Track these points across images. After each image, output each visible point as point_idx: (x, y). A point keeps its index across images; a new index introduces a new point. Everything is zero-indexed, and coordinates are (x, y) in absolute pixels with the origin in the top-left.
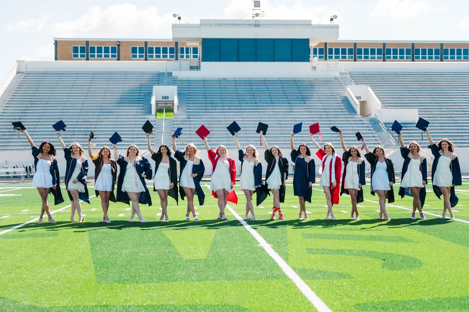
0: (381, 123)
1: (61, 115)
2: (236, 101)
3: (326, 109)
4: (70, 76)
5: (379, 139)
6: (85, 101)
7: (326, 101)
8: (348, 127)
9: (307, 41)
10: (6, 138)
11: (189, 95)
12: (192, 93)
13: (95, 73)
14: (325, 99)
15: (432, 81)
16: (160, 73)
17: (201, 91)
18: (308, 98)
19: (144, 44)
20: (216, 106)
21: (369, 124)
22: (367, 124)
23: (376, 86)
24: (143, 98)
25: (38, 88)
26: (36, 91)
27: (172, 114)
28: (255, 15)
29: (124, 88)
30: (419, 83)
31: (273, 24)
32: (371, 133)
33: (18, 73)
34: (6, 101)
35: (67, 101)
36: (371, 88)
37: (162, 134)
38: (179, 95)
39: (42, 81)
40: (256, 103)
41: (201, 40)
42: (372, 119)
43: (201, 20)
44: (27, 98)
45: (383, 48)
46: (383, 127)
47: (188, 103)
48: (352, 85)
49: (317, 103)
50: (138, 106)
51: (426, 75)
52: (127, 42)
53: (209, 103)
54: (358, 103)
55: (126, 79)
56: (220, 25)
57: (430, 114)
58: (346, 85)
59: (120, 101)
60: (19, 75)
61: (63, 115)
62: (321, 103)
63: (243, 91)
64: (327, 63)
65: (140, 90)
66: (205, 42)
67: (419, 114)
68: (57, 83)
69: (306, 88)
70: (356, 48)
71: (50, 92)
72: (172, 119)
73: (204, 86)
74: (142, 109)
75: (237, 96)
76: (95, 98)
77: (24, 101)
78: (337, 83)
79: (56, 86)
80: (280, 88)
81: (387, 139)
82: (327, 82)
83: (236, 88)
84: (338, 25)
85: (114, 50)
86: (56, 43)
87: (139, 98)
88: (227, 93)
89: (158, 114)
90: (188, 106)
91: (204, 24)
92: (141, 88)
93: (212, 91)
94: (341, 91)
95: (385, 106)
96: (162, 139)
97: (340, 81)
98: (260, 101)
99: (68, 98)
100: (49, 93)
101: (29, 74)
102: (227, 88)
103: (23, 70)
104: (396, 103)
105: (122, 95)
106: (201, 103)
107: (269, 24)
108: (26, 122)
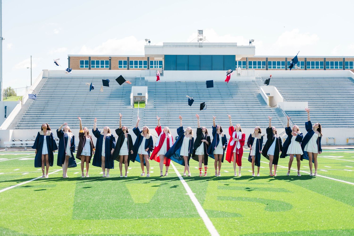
0: (283, 111)
1: (71, 106)
3: (247, 102)
4: (78, 80)
5: (282, 121)
6: (87, 96)
8: (261, 114)
9: (234, 57)
10: (35, 121)
11: (155, 93)
12: (157, 91)
14: (246, 95)
15: (318, 83)
16: (137, 78)
17: (163, 89)
18: (234, 94)
19: (127, 59)
20: (173, 100)
21: (275, 112)
22: (274, 112)
23: (280, 86)
24: (125, 95)
25: (56, 88)
26: (55, 90)
27: (144, 105)
28: (199, 40)
29: (113, 88)
30: (309, 85)
31: (212, 46)
32: (276, 118)
33: (43, 78)
35: (75, 96)
36: (277, 88)
38: (149, 92)
39: (59, 83)
40: (199, 98)
41: (164, 56)
42: (277, 108)
43: (164, 43)
44: (49, 95)
45: (286, 61)
46: (285, 113)
47: (154, 98)
48: (264, 85)
49: (240, 98)
50: (122, 100)
51: (313, 79)
52: (116, 57)
53: (169, 98)
54: (268, 98)
55: (114, 82)
56: (176, 46)
57: (316, 105)
58: (260, 86)
59: (110, 96)
60: (44, 79)
61: (72, 106)
62: (243, 98)
63: (191, 89)
64: (248, 71)
65: (123, 89)
66: (167, 57)
67: (308, 105)
69: (233, 88)
70: (267, 61)
71: (64, 90)
72: (143, 108)
73: (166, 86)
74: (124, 102)
75: (188, 93)
76: (93, 95)
77: (47, 96)
78: (254, 85)
79: (68, 86)
80: (216, 88)
82: (247, 84)
83: (187, 88)
84: (255, 46)
85: (107, 63)
86: (69, 58)
87: (122, 95)
88: (180, 91)
89: (135, 105)
90: (154, 100)
91: (166, 45)
93: (170, 89)
94: (257, 89)
95: (286, 100)
97: (256, 83)
98: (202, 96)
99: (76, 95)
100: (63, 91)
101: (51, 79)
102: (181, 88)
103: (47, 76)
104: (294, 98)
105: (111, 93)
106: (163, 98)
107: (209, 46)
108: (47, 110)
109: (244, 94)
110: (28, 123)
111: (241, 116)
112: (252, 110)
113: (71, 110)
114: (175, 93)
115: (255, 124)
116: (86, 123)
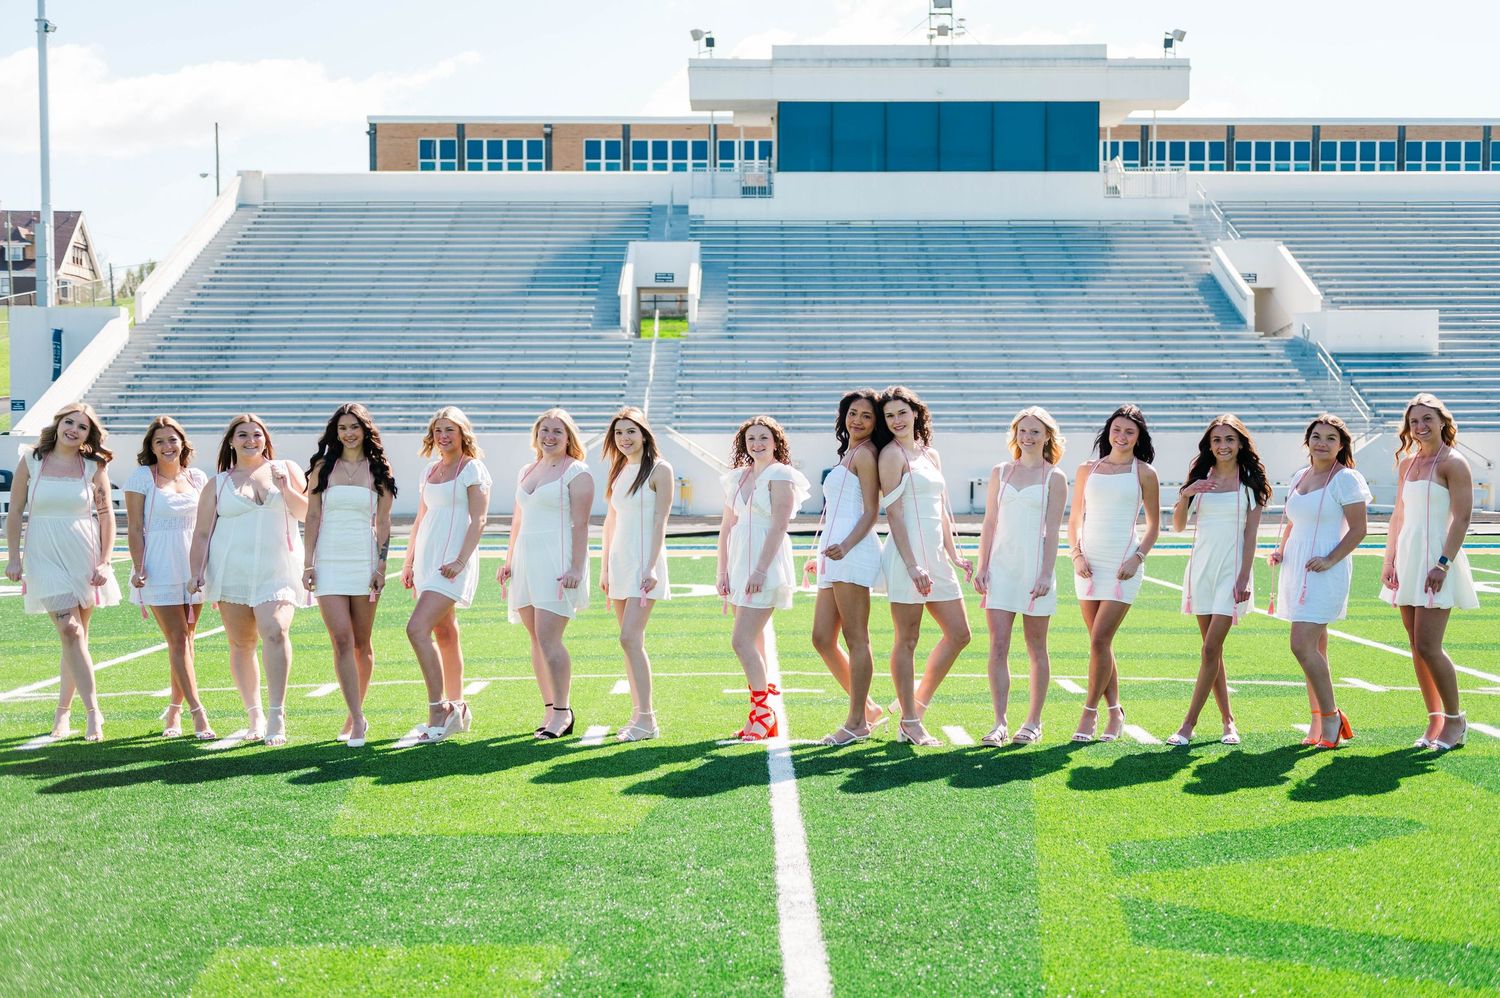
0: (1324, 355)
1: (352, 328)
2: (875, 286)
3: (1152, 310)
4: (390, 217)
5: (1318, 401)
6: (427, 287)
7: (1150, 286)
8: (1218, 366)
9: (1092, 109)
10: (183, 396)
11: (735, 271)
12: (744, 264)
13: (462, 208)
14: (1147, 282)
15: (1475, 229)
16: (654, 206)
17: (772, 257)
18: (1094, 279)
19: (621, 134)
21: (1286, 356)
22: (1278, 356)
23: (1303, 243)
24: (598, 279)
25: (293, 250)
26: (288, 257)
28: (936, 32)
29: (544, 250)
31: (991, 59)
32: (1291, 384)
33: (240, 206)
34: (195, 287)
35: (373, 288)
36: (1290, 249)
37: (646, 385)
38: (706, 268)
39: (307, 230)
40: (935, 294)
41: (776, 107)
42: (1291, 340)
43: (774, 47)
44: (259, 281)
45: (1313, 141)
46: (1332, 365)
48: (1228, 238)
49: (1121, 294)
50: (581, 301)
51: (1453, 210)
52: (573, 126)
53: (794, 294)
54: (1248, 290)
55: (551, 223)
56: (831, 60)
57: (1474, 327)
58: (1209, 240)
59: (528, 287)
60: (243, 212)
61: (357, 329)
62: (1133, 294)
63: (899, 257)
64: (1153, 176)
65: (592, 256)
66: (789, 114)
67: (1441, 328)
68: (351, 236)
69: (1089, 249)
70: (1233, 139)
71: (327, 261)
72: (678, 342)
73: (783, 242)
74: (593, 311)
75: (881, 271)
77: (248, 288)
78: (1183, 235)
79: (347, 243)
80: (1011, 249)
81: (1341, 403)
82: (1150, 230)
83: (877, 249)
84: (1188, 60)
87: (586, 279)
88: (849, 264)
91: (785, 58)
92: (593, 249)
93: (804, 257)
94: (1196, 256)
95: (1333, 302)
97: (1191, 229)
98: (948, 286)
99: (379, 279)
101: (274, 210)
102: (851, 249)
103: (256, 199)
104: (1367, 294)
105: (536, 272)
106: (769, 294)
107: (979, 59)
108: (246, 348)
109: (1136, 278)
110: (152, 407)
111: (1128, 374)
112: (1177, 346)
113: (351, 347)
114: (824, 271)
115: (1193, 410)
116: (416, 406)
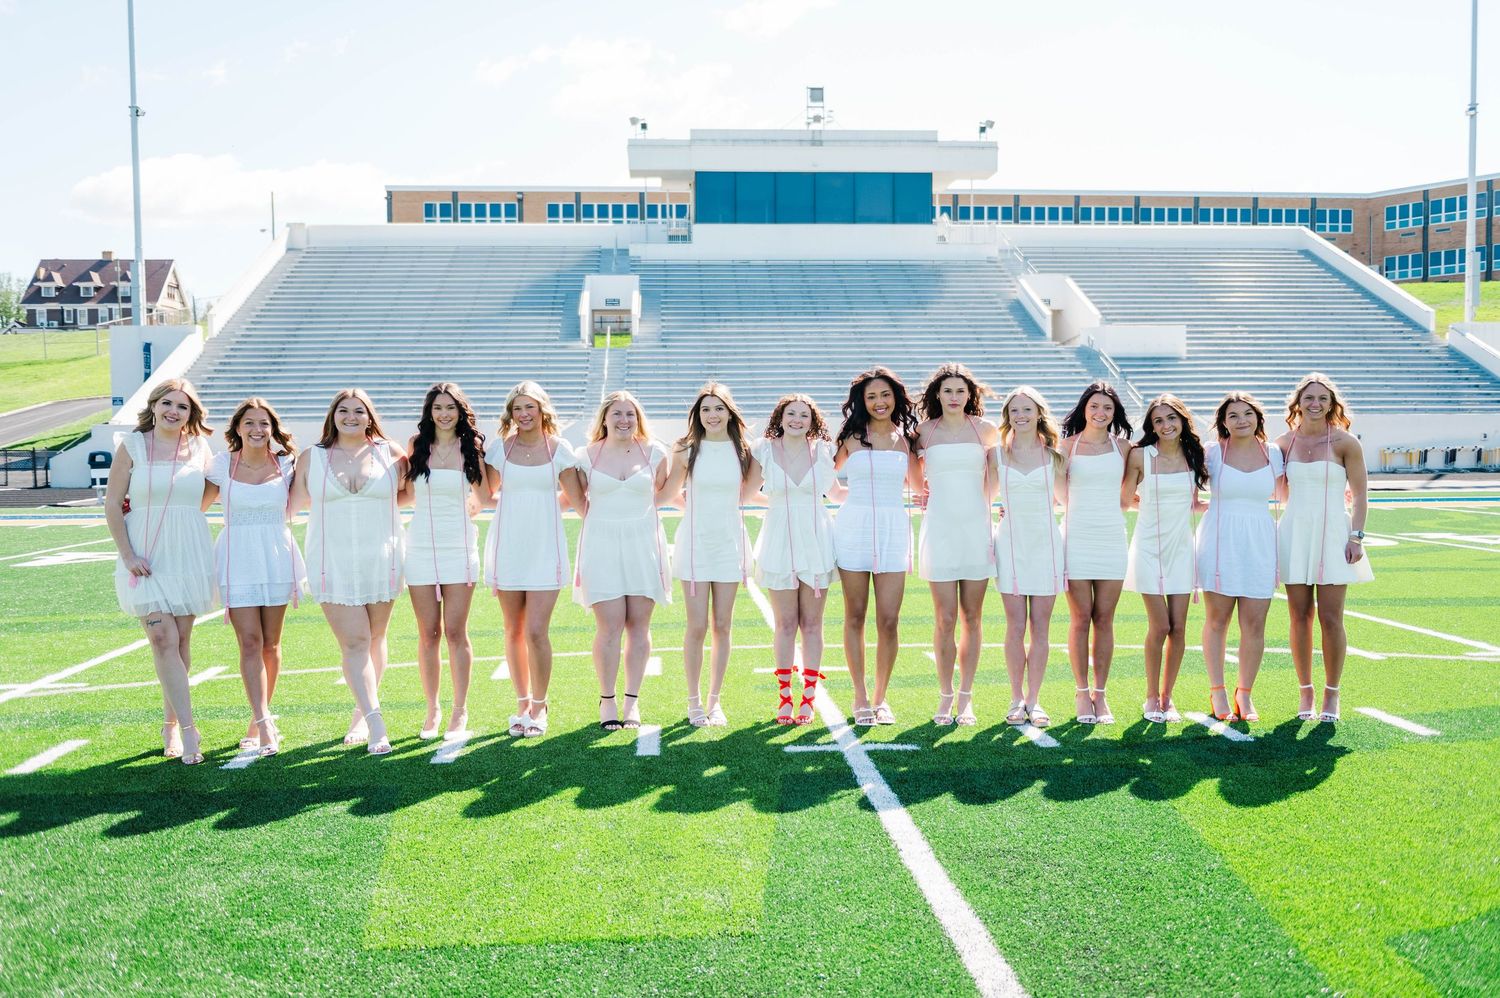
0: (1105, 358)
1: (375, 341)
2: (770, 308)
3: (976, 326)
6: (433, 310)
7: (974, 308)
8: (1027, 367)
9: (926, 179)
11: (666, 297)
12: (671, 292)
13: (458, 251)
14: (971, 305)
15: (1203, 267)
16: (603, 249)
17: (693, 286)
18: (932, 303)
19: (574, 199)
20: (726, 320)
21: (1077, 360)
22: (1070, 359)
23: (1081, 277)
24: (563, 304)
25: (329, 282)
27: (627, 339)
28: (812, 120)
29: (521, 281)
31: (853, 141)
32: (1081, 380)
33: (289, 249)
34: (254, 310)
35: (391, 310)
36: (1075, 281)
37: (602, 383)
38: (644, 294)
39: (340, 267)
40: (815, 314)
41: (693, 176)
42: (1080, 348)
43: (692, 132)
44: (304, 305)
46: (1111, 366)
48: (1030, 274)
49: (953, 314)
50: (551, 321)
51: (1186, 254)
52: (539, 193)
53: (710, 314)
54: (1047, 311)
56: (734, 141)
57: (1209, 338)
58: (1015, 274)
59: (510, 309)
60: (292, 253)
62: (961, 314)
63: (787, 286)
64: (972, 228)
65: (557, 286)
66: (705, 182)
67: (1188, 338)
68: (374, 272)
69: (926, 281)
71: (356, 291)
72: (625, 350)
73: (701, 276)
74: (558, 327)
75: (775, 297)
76: (454, 304)
77: (295, 310)
78: (994, 271)
79: (371, 277)
80: (868, 281)
82: (970, 267)
83: (771, 281)
84: (996, 143)
85: (510, 210)
87: (553, 303)
88: (749, 292)
89: (598, 340)
90: (663, 320)
91: (699, 138)
92: (558, 281)
93: (717, 286)
94: (1005, 287)
95: (1107, 320)
96: (600, 395)
97: (1000, 266)
98: (825, 308)
100: (353, 293)
101: (315, 253)
102: (751, 281)
103: (301, 244)
104: (1133, 314)
105: (515, 298)
106: (692, 314)
107: (843, 141)
108: (294, 356)
109: (964, 303)
110: (221, 402)
112: (997, 353)
113: (375, 355)
114: (732, 297)
